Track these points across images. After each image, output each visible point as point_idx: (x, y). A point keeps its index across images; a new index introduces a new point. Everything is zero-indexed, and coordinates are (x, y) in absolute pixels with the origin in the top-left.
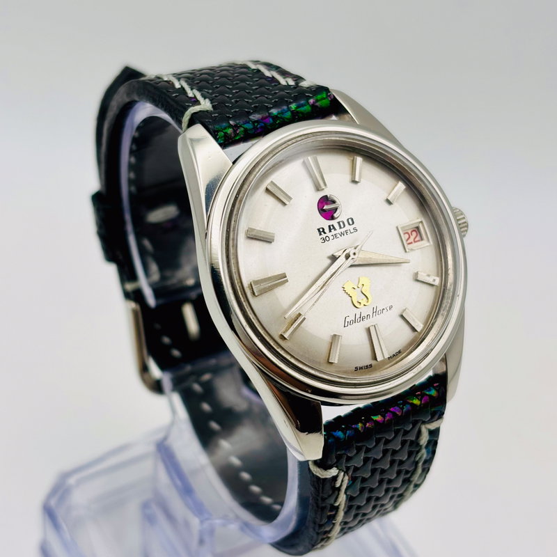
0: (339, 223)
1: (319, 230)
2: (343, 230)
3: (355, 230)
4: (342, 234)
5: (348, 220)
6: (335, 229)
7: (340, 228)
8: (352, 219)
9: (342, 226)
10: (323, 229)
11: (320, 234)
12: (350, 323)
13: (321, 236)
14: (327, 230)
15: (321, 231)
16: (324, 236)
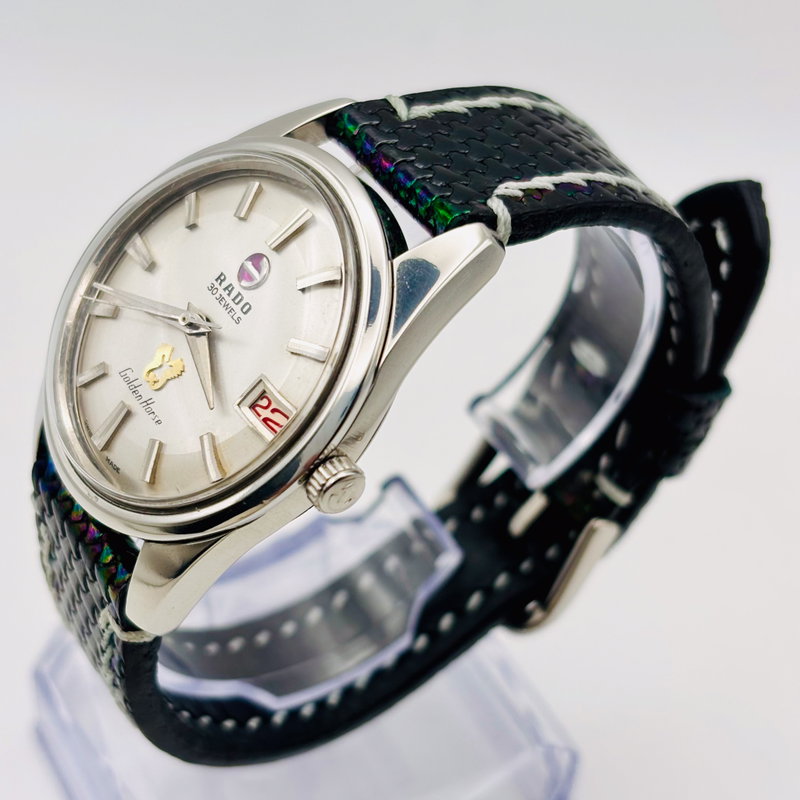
0: (239, 294)
1: (222, 274)
2: (232, 305)
3: (238, 321)
4: (226, 306)
5: (247, 303)
6: (229, 295)
7: (233, 300)
8: (249, 309)
9: (236, 301)
10: (225, 278)
11: (217, 280)
12: (125, 378)
13: (215, 282)
14: (225, 284)
15: (221, 278)
16: (217, 285)
